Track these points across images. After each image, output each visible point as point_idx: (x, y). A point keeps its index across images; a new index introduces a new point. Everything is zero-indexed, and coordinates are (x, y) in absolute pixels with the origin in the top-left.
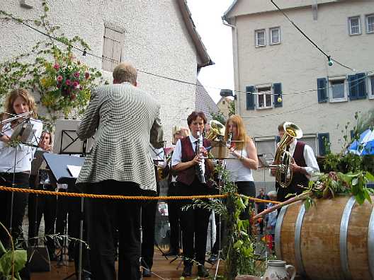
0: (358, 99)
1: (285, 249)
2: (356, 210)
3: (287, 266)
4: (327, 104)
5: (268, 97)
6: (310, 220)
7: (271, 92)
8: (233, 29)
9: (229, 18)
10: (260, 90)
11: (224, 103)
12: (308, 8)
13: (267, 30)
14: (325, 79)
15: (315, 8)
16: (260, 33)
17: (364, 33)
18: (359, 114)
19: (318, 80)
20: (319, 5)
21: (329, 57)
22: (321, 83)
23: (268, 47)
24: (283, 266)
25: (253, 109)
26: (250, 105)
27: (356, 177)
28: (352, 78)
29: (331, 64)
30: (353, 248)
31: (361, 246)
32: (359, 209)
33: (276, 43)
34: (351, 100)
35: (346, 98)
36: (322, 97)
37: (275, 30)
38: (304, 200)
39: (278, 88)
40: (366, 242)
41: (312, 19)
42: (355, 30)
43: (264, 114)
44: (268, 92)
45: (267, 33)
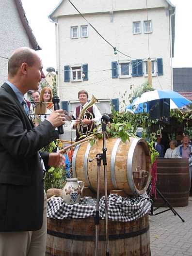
0: (137, 76)
1: (78, 171)
2: (121, 146)
3: (79, 182)
4: (118, 79)
5: (79, 73)
6: (94, 152)
7: (82, 70)
8: (56, 24)
9: (53, 17)
10: (74, 68)
11: (50, 76)
12: (108, 13)
13: (79, 27)
14: (117, 62)
15: (111, 14)
16: (74, 28)
17: (143, 32)
18: (132, 86)
19: (112, 62)
20: (115, 12)
21: (115, 49)
22: (114, 65)
23: (80, 39)
24: (76, 181)
25: (69, 81)
26: (67, 79)
27: (121, 126)
28: (134, 62)
29: (116, 54)
30: (119, 170)
31: (123, 168)
32: (123, 145)
33: (85, 37)
34: (133, 77)
35: (130, 76)
36: (115, 74)
37: (84, 27)
38: (90, 140)
39: (85, 67)
40: (126, 165)
41: (110, 21)
42: (137, 30)
43: (76, 84)
44: (79, 70)
45: (79, 29)
